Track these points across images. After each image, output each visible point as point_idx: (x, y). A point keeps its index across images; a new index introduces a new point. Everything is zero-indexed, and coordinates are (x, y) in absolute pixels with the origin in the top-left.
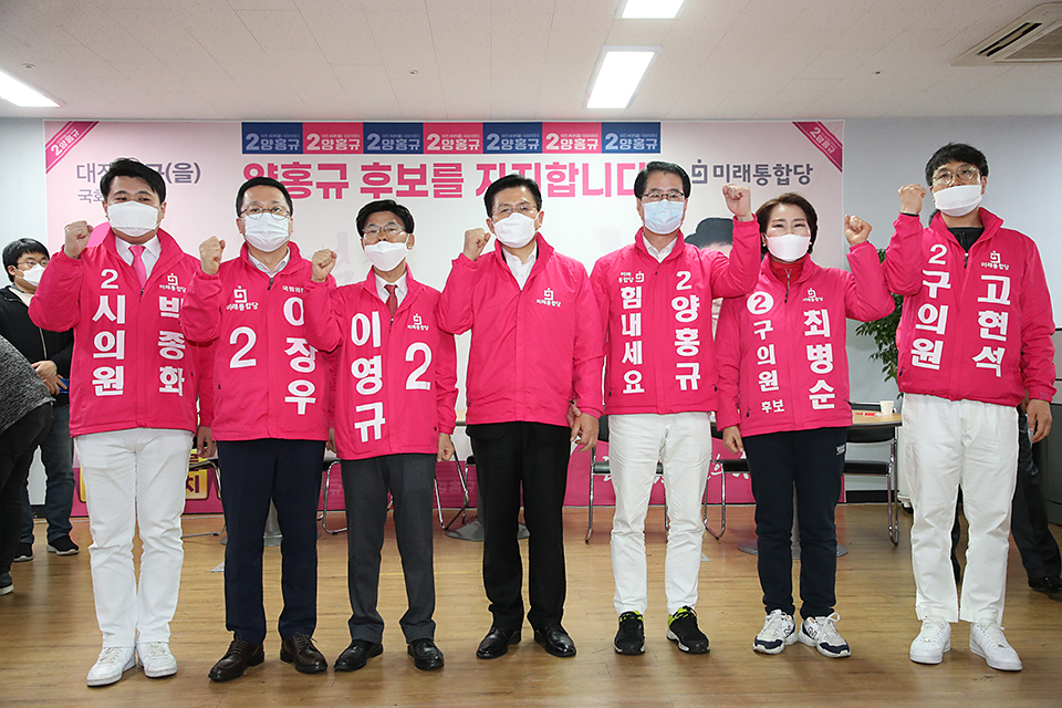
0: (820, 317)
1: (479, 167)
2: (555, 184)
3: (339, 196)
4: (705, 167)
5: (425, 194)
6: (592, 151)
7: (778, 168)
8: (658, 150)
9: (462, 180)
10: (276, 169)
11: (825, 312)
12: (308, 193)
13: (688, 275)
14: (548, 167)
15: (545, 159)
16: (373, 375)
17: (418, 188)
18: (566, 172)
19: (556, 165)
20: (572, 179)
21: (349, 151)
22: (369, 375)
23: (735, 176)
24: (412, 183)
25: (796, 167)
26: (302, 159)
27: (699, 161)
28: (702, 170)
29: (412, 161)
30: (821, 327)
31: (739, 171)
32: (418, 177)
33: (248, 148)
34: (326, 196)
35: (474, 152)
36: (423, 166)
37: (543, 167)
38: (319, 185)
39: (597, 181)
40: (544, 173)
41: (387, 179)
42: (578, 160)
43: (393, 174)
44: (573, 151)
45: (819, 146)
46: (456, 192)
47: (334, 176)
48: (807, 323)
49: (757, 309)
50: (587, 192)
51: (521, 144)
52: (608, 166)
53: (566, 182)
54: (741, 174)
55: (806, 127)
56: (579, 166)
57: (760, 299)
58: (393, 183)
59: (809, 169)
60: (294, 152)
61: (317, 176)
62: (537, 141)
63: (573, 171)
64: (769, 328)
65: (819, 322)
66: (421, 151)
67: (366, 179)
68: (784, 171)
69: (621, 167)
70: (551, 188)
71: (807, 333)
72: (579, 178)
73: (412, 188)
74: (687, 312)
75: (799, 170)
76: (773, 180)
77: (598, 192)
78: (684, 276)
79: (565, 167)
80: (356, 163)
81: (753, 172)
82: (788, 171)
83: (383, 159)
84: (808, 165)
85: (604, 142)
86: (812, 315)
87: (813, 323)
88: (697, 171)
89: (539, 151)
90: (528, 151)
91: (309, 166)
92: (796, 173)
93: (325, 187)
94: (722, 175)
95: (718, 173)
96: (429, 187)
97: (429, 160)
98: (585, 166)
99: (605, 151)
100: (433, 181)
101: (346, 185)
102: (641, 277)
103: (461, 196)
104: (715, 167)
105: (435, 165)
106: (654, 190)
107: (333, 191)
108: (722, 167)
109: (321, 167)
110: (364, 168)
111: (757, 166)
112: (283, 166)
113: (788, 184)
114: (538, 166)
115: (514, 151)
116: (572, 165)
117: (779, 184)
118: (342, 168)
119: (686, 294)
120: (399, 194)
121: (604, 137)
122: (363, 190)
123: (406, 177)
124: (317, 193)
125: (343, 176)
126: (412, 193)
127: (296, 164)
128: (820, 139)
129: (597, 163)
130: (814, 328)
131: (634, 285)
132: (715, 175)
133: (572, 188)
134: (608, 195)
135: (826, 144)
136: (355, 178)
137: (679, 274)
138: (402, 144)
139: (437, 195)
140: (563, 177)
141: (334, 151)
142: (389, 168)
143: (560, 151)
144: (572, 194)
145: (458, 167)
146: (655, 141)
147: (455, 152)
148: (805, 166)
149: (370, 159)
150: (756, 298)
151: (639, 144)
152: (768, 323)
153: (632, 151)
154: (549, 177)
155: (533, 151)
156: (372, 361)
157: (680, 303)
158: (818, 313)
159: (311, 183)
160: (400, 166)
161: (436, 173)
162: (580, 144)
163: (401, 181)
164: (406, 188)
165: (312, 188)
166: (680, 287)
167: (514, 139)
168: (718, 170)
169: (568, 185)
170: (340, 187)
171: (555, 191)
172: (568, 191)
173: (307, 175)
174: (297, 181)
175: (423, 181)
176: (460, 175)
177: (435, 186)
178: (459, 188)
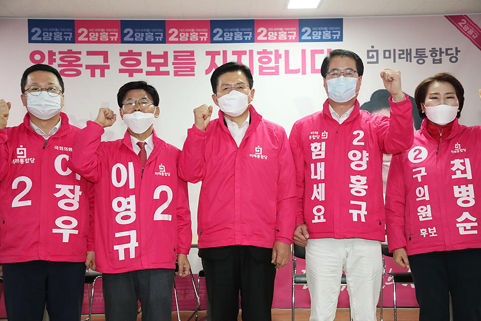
0: (463, 164)
1: (208, 53)
2: (264, 66)
3: (103, 75)
4: (377, 51)
5: (167, 73)
6: (292, 41)
7: (433, 51)
8: (341, 39)
9: (195, 63)
10: (54, 54)
11: (467, 161)
12: (79, 73)
13: (362, 134)
14: (259, 53)
15: (256, 47)
16: (129, 210)
17: (162, 69)
18: (273, 56)
19: (265, 52)
20: (277, 62)
21: (110, 42)
22: (126, 210)
23: (400, 58)
24: (158, 65)
25: (447, 50)
26: (74, 47)
27: (373, 47)
28: (375, 54)
29: (157, 49)
30: (464, 172)
31: (403, 54)
32: (162, 61)
33: (33, 38)
34: (93, 75)
35: (204, 42)
36: (166, 53)
37: (255, 53)
38: (88, 67)
39: (296, 63)
40: (256, 57)
41: (139, 63)
42: (282, 47)
43: (143, 59)
44: (277, 41)
45: (465, 34)
46: (191, 72)
47: (98, 60)
48: (453, 169)
49: (415, 159)
50: (288, 71)
51: (238, 36)
52: (304, 52)
53: (272, 64)
54: (405, 56)
55: (455, 19)
56: (282, 52)
57: (418, 152)
58: (144, 66)
59: (457, 51)
60: (68, 42)
61: (86, 60)
62: (251, 33)
63: (278, 56)
64: (424, 173)
65: (463, 168)
66: (164, 41)
67: (123, 62)
68: (438, 53)
69: (314, 53)
70: (261, 68)
71: (453, 177)
72: (282, 61)
73: (158, 69)
74: (360, 162)
75: (449, 52)
76: (429, 60)
77: (296, 71)
78: (358, 134)
79: (271, 53)
80: (115, 51)
81: (414, 54)
82: (441, 53)
83: (136, 48)
84: (456, 48)
85: (300, 34)
86: (457, 163)
87: (458, 169)
88: (371, 54)
89: (253, 40)
90: (244, 41)
91: (80, 53)
92: (447, 54)
93: (92, 68)
94: (390, 57)
95: (387, 55)
96: (170, 68)
97: (170, 49)
98: (287, 52)
99: (301, 40)
100: (174, 64)
101: (108, 67)
102: (325, 135)
103: (194, 75)
104: (385, 51)
105: (175, 52)
106: (334, 70)
107: (98, 72)
108: (389, 51)
109: (89, 53)
110: (121, 54)
111: (417, 50)
112: (60, 53)
113: (441, 62)
114: (251, 52)
115: (233, 41)
116: (277, 51)
117: (434, 63)
118: (105, 54)
119: (360, 148)
120: (148, 73)
121: (300, 30)
122: (121, 71)
123: (153, 61)
124: (86, 73)
125: (106, 60)
126: (158, 73)
127: (70, 51)
128: (466, 28)
129: (295, 49)
130: (459, 172)
131: (320, 141)
132: (385, 57)
133: (277, 68)
134: (304, 73)
135: (471, 32)
136: (115, 61)
137: (355, 133)
138: (150, 36)
139: (176, 74)
140: (270, 60)
141: (99, 42)
142: (140, 54)
143: (268, 41)
144: (277, 73)
145: (192, 53)
146: (339, 32)
147: (189, 42)
148: (454, 49)
149: (126, 48)
150: (415, 151)
151: (327, 35)
152: (423, 169)
153: (322, 40)
154: (260, 60)
155: (248, 41)
156: (128, 199)
157: (355, 155)
158: (462, 161)
159: (81, 66)
160: (149, 53)
161: (176, 58)
162: (283, 35)
163: (150, 64)
164: (153, 69)
165: (83, 69)
166: (355, 142)
167: (233, 32)
168: (387, 54)
169: (274, 66)
170: (103, 68)
171: (264, 71)
172: (274, 71)
173: (79, 59)
174: (70, 63)
175: (165, 64)
176: (194, 59)
177: (175, 68)
178: (193, 69)
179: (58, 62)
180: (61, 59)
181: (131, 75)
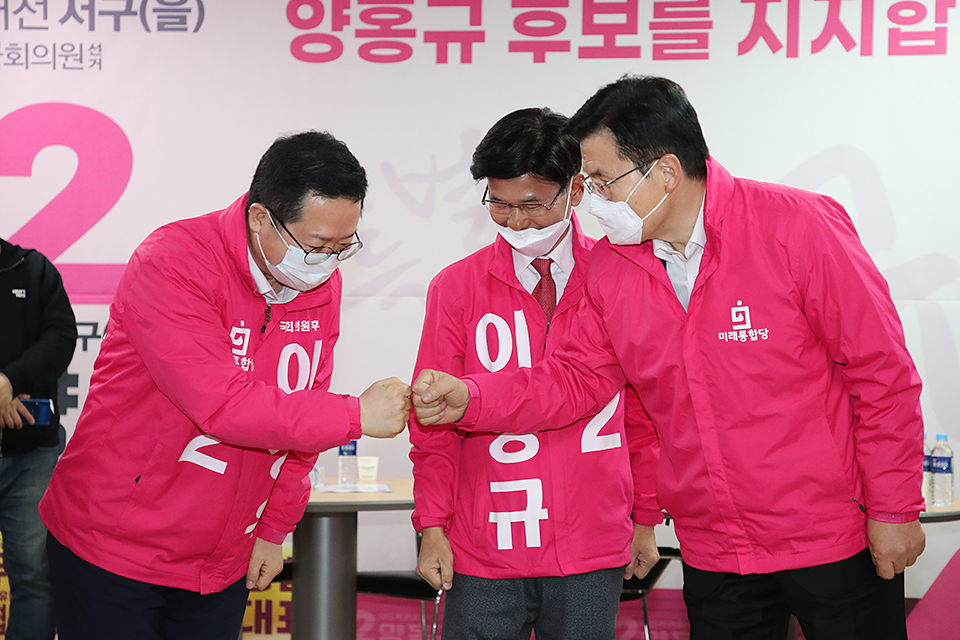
2: (905, 29)
3: (466, 58)
5: (634, 52)
9: (709, 25)
10: (348, 6)
12: (406, 53)
17: (622, 41)
18: (930, 3)
20: (941, 17)
24: (609, 31)
32: (621, 19)
34: (442, 58)
38: (429, 37)
40: (882, 5)
41: (560, 24)
43: (573, 14)
46: (698, 47)
47: (457, 19)
53: (928, 24)
58: (573, 33)
61: (424, 18)
67: (519, 24)
70: (894, 37)
72: (954, 15)
73: (610, 41)
93: (440, 40)
96: (644, 38)
100: (653, 26)
101: (480, 37)
103: (705, 56)
107: (454, 49)
110: (516, 2)
118: (475, 3)
120: (586, 53)
122: (515, 47)
123: (599, 19)
124: (424, 51)
125: (476, 18)
126: (609, 51)
133: (940, 36)
136: (499, 21)
139: (658, 53)
140: (921, 13)
142: (564, 2)
144: (940, 48)
154: (893, 14)
159: (412, 33)
161: (659, 10)
163: (589, 28)
164: (598, 41)
165: (416, 43)
169: (933, 29)
170: (468, 40)
171: (903, 43)
172: (931, 43)
173: (406, 16)
174: (386, 28)
175: (631, 28)
176: (706, 14)
177: (656, 37)
178: (703, 41)
179: (357, 24)
180: (365, 16)
181: (539, 59)
